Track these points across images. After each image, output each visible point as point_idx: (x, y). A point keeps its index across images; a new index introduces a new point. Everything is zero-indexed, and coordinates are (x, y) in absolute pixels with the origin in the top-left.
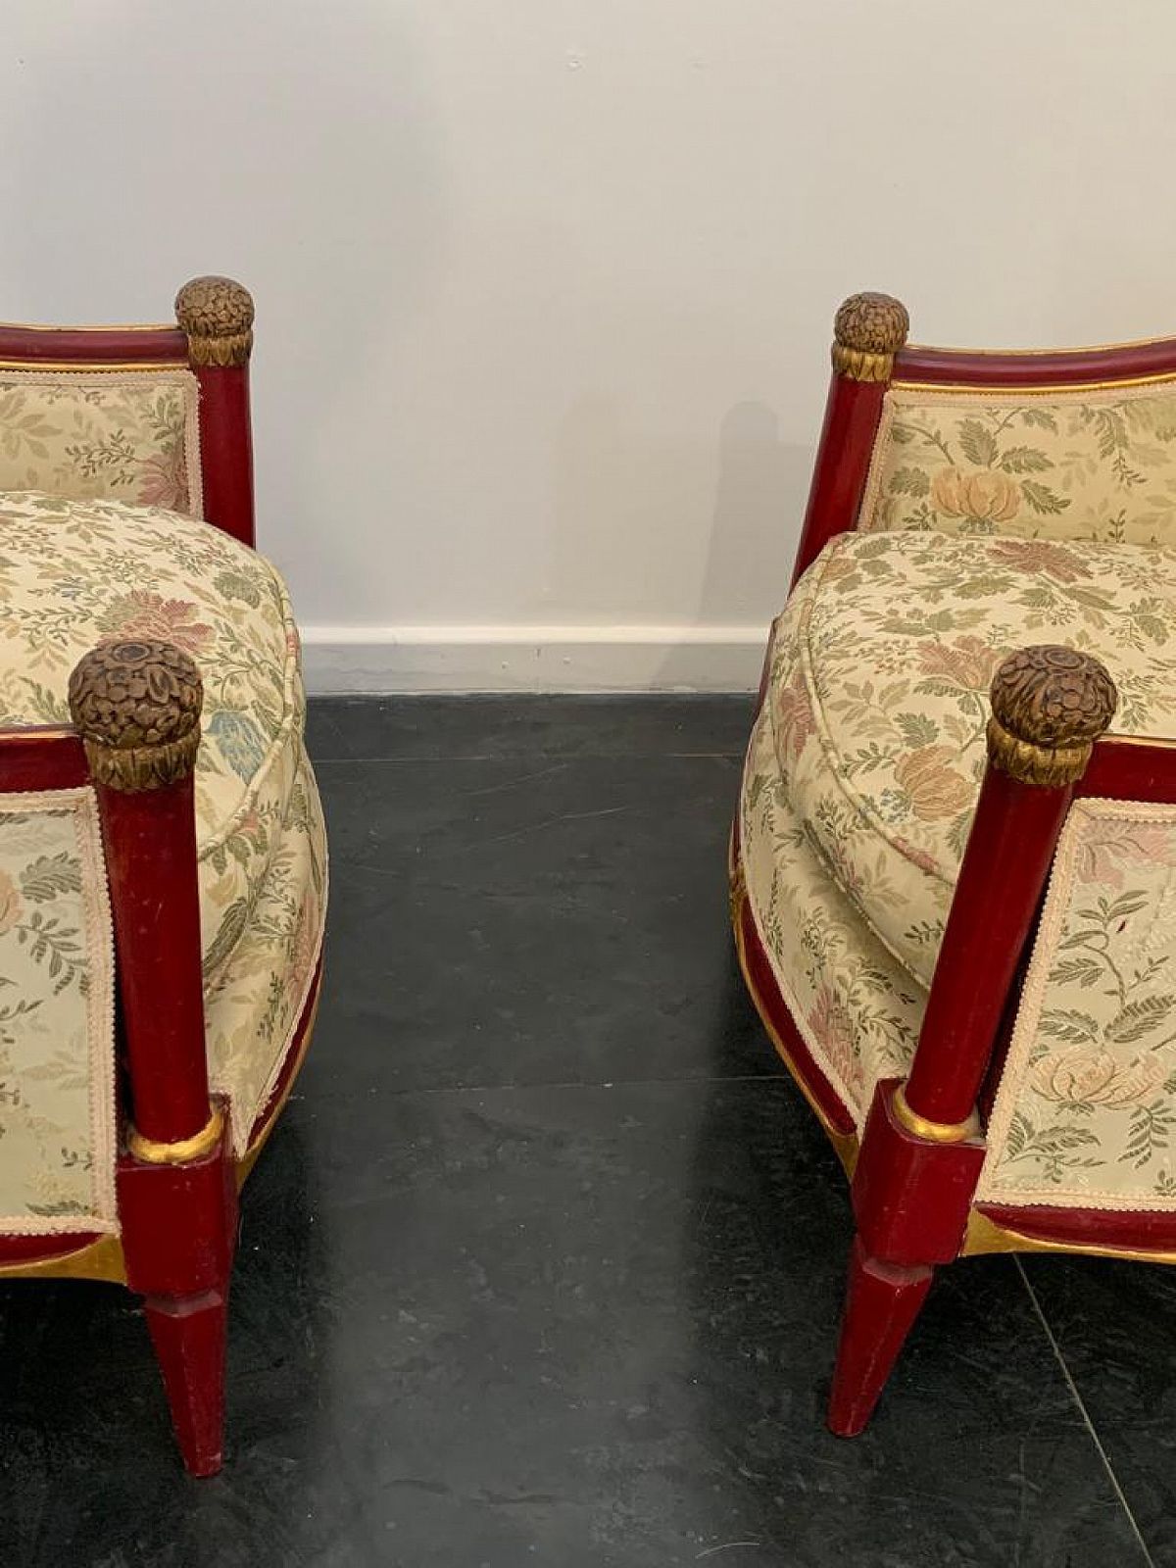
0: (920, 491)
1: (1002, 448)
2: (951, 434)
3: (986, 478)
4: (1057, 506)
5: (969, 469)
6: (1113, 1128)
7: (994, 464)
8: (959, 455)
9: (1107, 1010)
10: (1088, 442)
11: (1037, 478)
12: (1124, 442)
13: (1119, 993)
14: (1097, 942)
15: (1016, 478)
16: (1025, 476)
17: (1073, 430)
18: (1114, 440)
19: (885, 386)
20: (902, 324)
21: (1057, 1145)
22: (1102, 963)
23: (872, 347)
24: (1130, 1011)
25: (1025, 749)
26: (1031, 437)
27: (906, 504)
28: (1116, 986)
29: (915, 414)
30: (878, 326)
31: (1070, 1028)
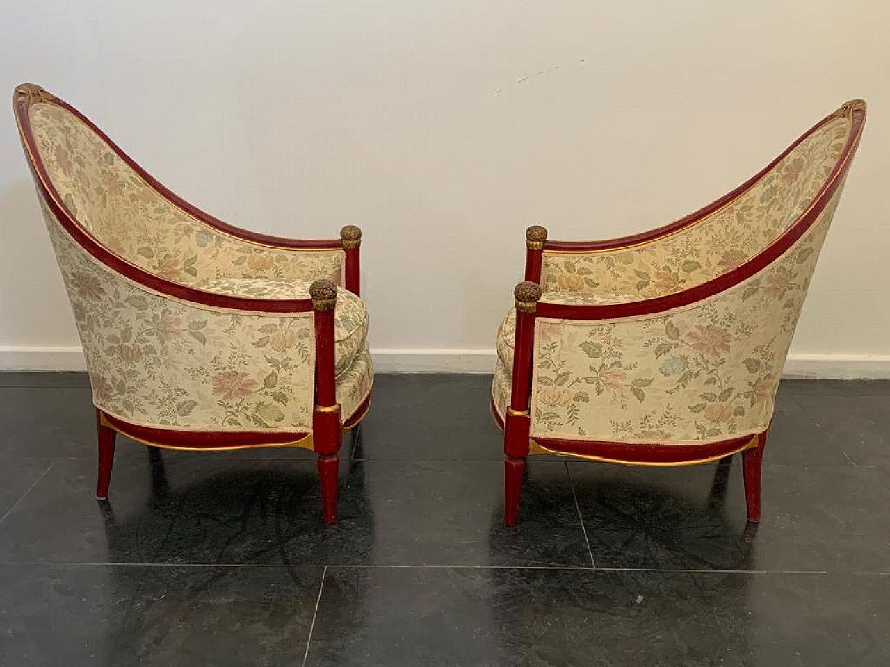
0: (554, 282)
1: (577, 268)
2: (562, 265)
3: (574, 277)
4: (596, 285)
5: (568, 275)
6: (563, 412)
7: (575, 273)
8: (565, 271)
9: (554, 376)
10: (603, 265)
11: (588, 276)
12: (614, 266)
13: (556, 371)
14: (548, 356)
15: (582, 277)
16: (584, 276)
17: (598, 262)
18: (611, 265)
19: (542, 252)
20: (545, 232)
21: (550, 417)
22: (550, 362)
23: (535, 240)
24: (560, 376)
25: (520, 303)
26: (586, 265)
27: (551, 285)
28: (554, 369)
29: (551, 259)
30: (537, 234)
31: (546, 381)
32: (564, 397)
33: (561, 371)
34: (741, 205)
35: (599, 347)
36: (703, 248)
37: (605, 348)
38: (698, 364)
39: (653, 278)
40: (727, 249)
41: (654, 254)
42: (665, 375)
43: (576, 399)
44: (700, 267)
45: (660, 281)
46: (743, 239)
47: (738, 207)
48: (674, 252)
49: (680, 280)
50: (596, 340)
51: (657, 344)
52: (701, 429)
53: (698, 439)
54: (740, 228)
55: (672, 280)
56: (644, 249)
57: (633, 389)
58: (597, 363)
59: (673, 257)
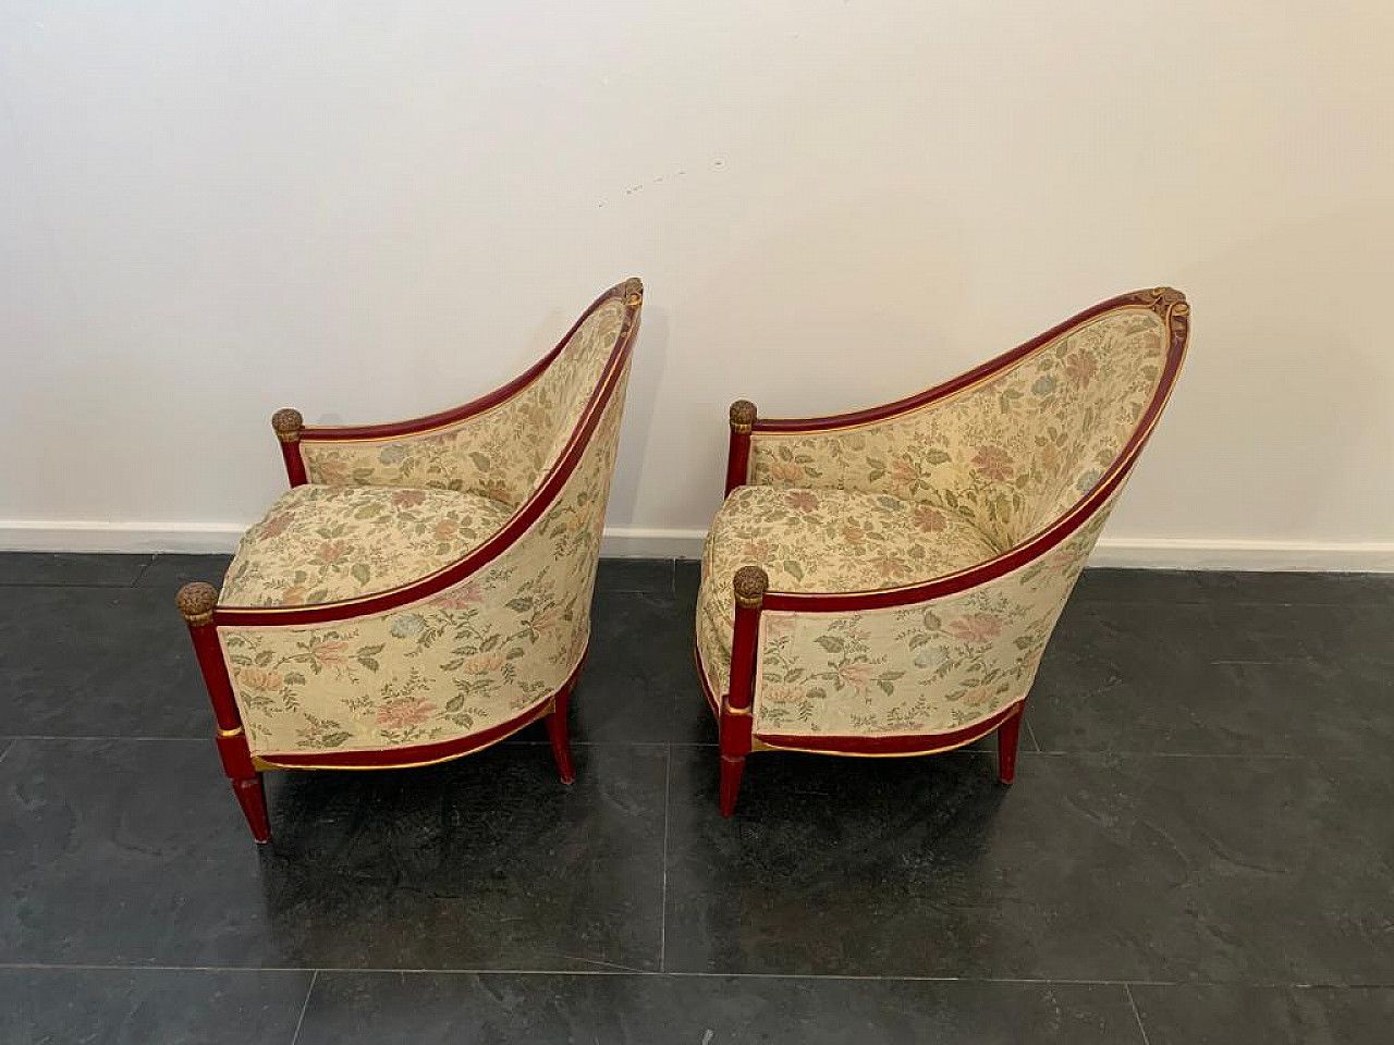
0: (767, 470)
1: (795, 455)
2: (776, 452)
3: (790, 466)
4: (818, 474)
5: (783, 463)
6: (794, 710)
7: (792, 461)
8: (779, 458)
9: (783, 672)
10: (827, 451)
11: (809, 465)
12: (841, 452)
13: (786, 667)
14: (776, 652)
15: (801, 465)
16: (804, 465)
17: (821, 447)
18: (837, 451)
19: (750, 434)
20: (754, 409)
21: (775, 715)
22: (779, 658)
23: (741, 422)
24: (790, 672)
26: (805, 450)
27: (762, 475)
28: (784, 665)
29: (761, 443)
30: (744, 413)
31: (774, 678)
32: (795, 694)
33: (792, 668)
34: (1006, 388)
35: (841, 641)
36: (954, 436)
37: (848, 641)
38: (961, 654)
39: (889, 467)
40: (986, 443)
41: (891, 438)
42: (921, 666)
43: (810, 695)
44: (950, 460)
45: (897, 471)
46: (1007, 436)
47: (1003, 389)
48: (917, 437)
49: (923, 472)
50: (835, 633)
51: (912, 636)
52: (959, 716)
53: (953, 726)
54: (1003, 419)
55: (912, 471)
56: (878, 430)
57: (880, 683)
58: (837, 657)
59: (916, 444)
